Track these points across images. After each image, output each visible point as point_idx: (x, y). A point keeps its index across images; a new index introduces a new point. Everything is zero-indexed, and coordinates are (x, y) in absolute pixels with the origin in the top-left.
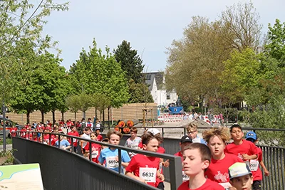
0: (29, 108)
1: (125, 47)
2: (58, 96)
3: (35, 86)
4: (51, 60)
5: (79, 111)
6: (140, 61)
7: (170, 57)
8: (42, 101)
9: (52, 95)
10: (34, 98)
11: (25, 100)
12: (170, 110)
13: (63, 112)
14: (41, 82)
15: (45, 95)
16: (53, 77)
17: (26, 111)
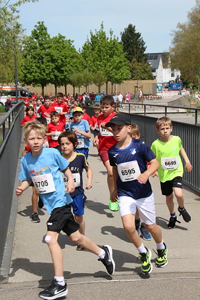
0: (43, 83)
1: (131, 29)
2: (66, 73)
3: (48, 64)
4: (63, 41)
5: (82, 86)
6: (143, 43)
7: (175, 39)
8: (53, 77)
9: (62, 72)
10: (47, 74)
11: (40, 75)
12: (169, 86)
13: (74, 86)
14: (53, 61)
15: (56, 71)
16: (63, 56)
17: (40, 85)
